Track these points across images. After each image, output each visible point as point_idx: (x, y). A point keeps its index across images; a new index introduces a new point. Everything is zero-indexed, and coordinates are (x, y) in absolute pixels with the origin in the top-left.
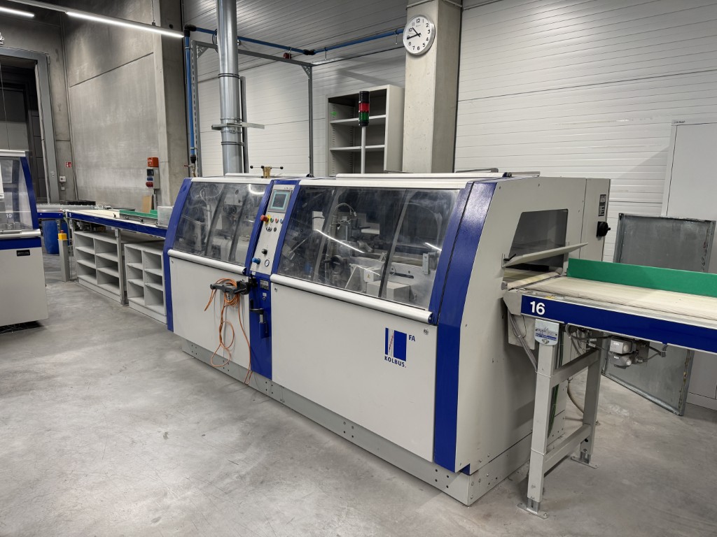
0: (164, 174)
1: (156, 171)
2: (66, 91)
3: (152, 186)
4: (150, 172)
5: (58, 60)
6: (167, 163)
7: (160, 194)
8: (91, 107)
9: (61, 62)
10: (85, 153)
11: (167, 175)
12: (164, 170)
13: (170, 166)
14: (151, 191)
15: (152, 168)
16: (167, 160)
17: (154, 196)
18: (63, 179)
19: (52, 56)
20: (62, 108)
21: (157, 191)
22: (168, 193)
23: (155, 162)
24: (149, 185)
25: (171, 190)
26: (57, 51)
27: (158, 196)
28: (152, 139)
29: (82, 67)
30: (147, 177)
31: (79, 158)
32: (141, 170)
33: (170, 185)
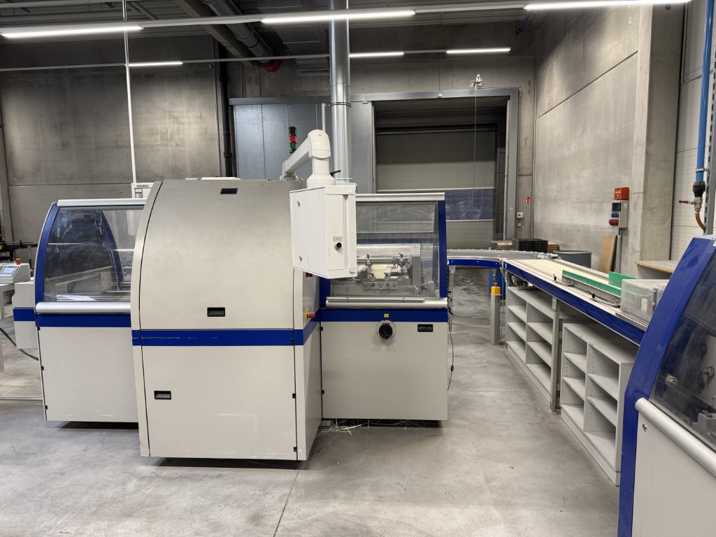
0: (635, 209)
1: (624, 205)
2: (534, 123)
3: (617, 224)
4: (616, 207)
5: (529, 92)
6: (642, 194)
7: (627, 234)
8: (556, 136)
9: (532, 93)
10: (546, 186)
11: (640, 210)
12: (636, 205)
13: (645, 198)
14: (616, 230)
15: (619, 202)
16: (642, 191)
17: (619, 237)
18: (521, 214)
19: (524, 89)
20: (528, 141)
21: (623, 231)
22: (639, 235)
23: (625, 194)
24: (613, 223)
25: (642, 231)
26: (529, 83)
27: (624, 238)
28: (625, 164)
29: (552, 93)
30: (611, 213)
31: (539, 192)
32: (605, 204)
33: (643, 225)
